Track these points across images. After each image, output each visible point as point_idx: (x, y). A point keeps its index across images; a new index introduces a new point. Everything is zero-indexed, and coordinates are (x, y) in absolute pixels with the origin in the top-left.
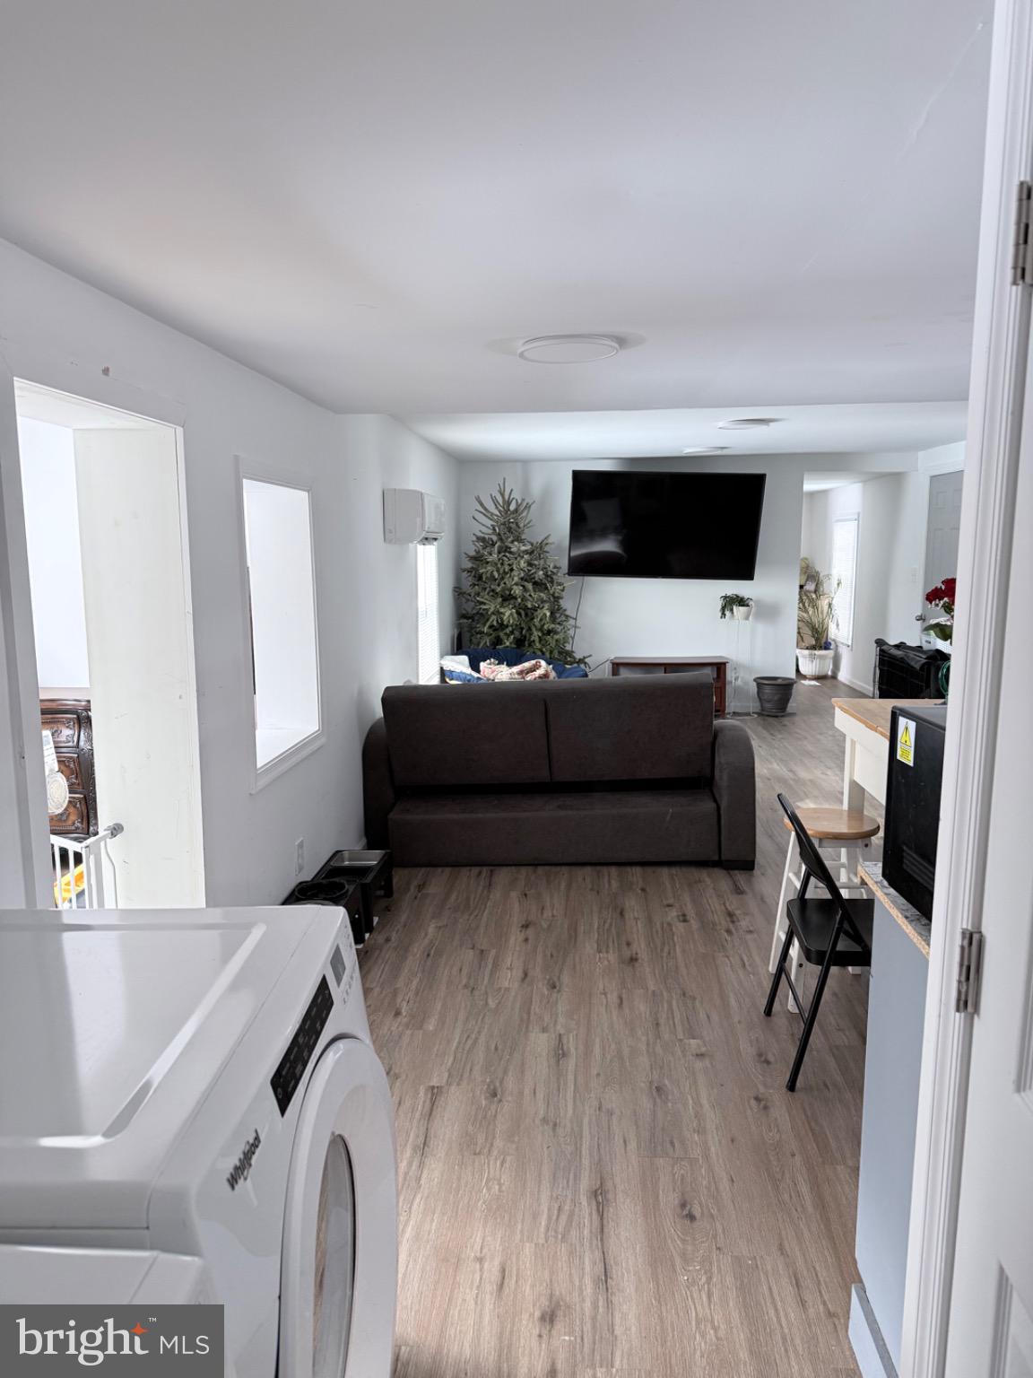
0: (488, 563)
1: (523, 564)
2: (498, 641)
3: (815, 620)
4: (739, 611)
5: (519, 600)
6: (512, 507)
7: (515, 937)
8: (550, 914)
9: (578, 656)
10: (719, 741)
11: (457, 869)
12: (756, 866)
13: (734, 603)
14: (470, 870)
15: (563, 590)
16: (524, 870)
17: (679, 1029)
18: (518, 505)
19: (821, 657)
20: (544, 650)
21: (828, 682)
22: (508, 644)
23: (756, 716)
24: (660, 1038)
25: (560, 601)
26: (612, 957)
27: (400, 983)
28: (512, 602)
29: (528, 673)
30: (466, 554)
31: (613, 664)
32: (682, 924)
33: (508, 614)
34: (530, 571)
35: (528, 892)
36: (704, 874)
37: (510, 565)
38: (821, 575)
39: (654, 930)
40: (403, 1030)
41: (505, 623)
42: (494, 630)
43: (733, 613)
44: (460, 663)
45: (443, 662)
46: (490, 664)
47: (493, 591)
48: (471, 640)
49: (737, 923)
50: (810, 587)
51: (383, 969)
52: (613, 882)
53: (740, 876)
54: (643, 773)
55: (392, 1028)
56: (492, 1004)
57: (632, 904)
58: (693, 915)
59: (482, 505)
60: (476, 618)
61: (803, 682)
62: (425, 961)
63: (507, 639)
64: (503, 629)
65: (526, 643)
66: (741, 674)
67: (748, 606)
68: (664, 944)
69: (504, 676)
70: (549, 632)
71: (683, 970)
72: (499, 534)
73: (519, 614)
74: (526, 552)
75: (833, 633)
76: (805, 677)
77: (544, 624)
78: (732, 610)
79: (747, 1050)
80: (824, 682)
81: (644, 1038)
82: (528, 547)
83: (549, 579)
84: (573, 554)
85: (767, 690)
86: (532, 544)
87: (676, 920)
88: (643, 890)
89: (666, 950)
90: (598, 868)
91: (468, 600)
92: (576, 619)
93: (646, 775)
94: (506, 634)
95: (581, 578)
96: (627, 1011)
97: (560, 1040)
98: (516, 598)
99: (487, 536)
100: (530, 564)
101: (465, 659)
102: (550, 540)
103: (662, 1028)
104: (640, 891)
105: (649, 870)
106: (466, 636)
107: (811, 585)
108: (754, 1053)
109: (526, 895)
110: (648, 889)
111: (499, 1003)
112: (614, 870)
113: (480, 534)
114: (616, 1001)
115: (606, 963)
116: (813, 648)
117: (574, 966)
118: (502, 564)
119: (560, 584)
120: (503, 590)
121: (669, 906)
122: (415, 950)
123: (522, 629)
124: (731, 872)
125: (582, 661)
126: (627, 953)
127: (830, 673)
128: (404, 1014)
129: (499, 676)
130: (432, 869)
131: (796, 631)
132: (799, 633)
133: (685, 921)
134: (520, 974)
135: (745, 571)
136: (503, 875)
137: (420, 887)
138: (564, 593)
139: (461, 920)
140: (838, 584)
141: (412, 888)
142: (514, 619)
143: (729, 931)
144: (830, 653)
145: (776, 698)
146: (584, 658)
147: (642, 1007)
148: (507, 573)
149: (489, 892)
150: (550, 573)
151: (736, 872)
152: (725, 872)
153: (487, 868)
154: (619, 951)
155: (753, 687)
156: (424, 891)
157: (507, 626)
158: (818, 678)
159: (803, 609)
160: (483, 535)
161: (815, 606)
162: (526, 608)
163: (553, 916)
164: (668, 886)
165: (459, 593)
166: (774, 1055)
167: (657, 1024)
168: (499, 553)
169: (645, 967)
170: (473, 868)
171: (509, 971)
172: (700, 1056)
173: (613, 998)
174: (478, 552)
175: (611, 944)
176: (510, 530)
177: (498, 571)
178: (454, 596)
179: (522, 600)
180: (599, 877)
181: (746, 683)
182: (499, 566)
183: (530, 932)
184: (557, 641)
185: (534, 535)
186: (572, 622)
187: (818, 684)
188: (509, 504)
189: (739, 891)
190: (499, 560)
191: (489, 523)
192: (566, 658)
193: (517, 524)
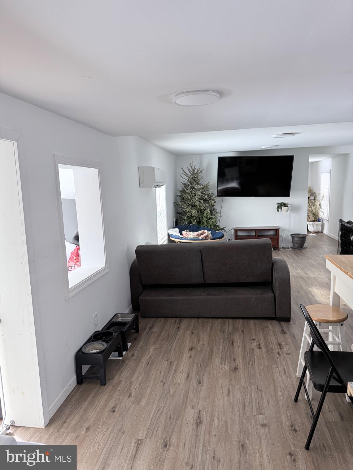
0: (186, 193)
1: (199, 193)
2: (191, 222)
3: (314, 211)
4: (284, 209)
5: (198, 207)
6: (195, 172)
7: (186, 355)
8: (202, 343)
9: (221, 227)
10: (274, 267)
11: (167, 319)
12: (291, 320)
13: (282, 206)
14: (172, 320)
15: (215, 202)
16: (193, 320)
17: (254, 408)
18: (198, 171)
19: (317, 225)
20: (208, 225)
21: (320, 234)
22: (194, 223)
23: (291, 249)
24: (245, 414)
25: (214, 206)
26: (227, 367)
27: (134, 379)
28: (196, 207)
29: (200, 235)
30: (178, 190)
31: (235, 230)
32: (258, 349)
33: (194, 212)
34: (202, 196)
35: (194, 332)
36: (269, 324)
37: (194, 194)
38: (316, 194)
39: (246, 352)
40: (131, 405)
41: (193, 216)
42: (189, 218)
43: (282, 209)
44: (175, 231)
45: (169, 231)
46: (186, 232)
47: (189, 203)
48: (181, 222)
49: (282, 349)
50: (312, 198)
51: (128, 371)
52: (230, 327)
53: (284, 324)
54: (243, 280)
55: (127, 404)
56: (171, 392)
57: (237, 339)
58: (264, 345)
59: (184, 171)
60: (183, 214)
61: (310, 234)
62: (147, 367)
63: (194, 222)
64: (192, 218)
65: (201, 223)
66: (285, 233)
67: (288, 206)
68: (250, 360)
69: (191, 237)
70: (210, 218)
71: (258, 375)
72: (191, 182)
73: (198, 212)
74: (201, 188)
75: (321, 215)
76: (310, 232)
77: (208, 215)
78: (281, 208)
79: (286, 423)
80: (318, 234)
81: (238, 414)
82: (201, 187)
83: (210, 198)
84: (218, 189)
85: (296, 239)
86: (203, 185)
87: (256, 347)
88: (243, 331)
89: (251, 363)
90: (224, 320)
91: (179, 207)
92: (220, 213)
93: (244, 281)
94: (193, 220)
95: (222, 198)
96: (231, 397)
97: (199, 414)
98: (197, 206)
99: (186, 183)
100: (202, 193)
101: (177, 230)
102: (210, 184)
103: (247, 408)
104: (241, 332)
105: (246, 321)
106: (179, 221)
107: (312, 197)
108: (289, 425)
109: (193, 333)
110: (244, 331)
111: (175, 391)
112: (231, 321)
113: (183, 182)
114: (227, 391)
115: (224, 370)
116: (314, 221)
117: (210, 371)
118: (192, 193)
119: (213, 200)
120: (192, 203)
121: (253, 340)
122: (143, 361)
123: (200, 217)
124: (280, 322)
125: (222, 229)
126: (233, 365)
127: (320, 231)
128: (133, 396)
129: (189, 237)
130: (157, 319)
131: (307, 215)
132: (308, 216)
133: (260, 348)
134: (186, 376)
135: (287, 193)
136: (185, 322)
137: (151, 328)
138: (215, 204)
139: (164, 345)
140: (323, 197)
141: (147, 329)
142: (196, 214)
143: (279, 354)
144: (320, 223)
145: (299, 242)
146: (224, 228)
147: (238, 395)
148: (193, 197)
149: (178, 331)
150: (210, 196)
151: (283, 322)
152: (277, 322)
153: (179, 319)
154: (230, 364)
155: (290, 238)
156: (152, 330)
157: (194, 217)
158: (316, 233)
159: (310, 206)
160: (184, 183)
161: (314, 206)
162: (201, 210)
163: (203, 344)
164: (253, 329)
165: (176, 204)
166: (299, 427)
167: (244, 406)
168: (190, 189)
169: (241, 373)
170: (173, 319)
171: (181, 374)
172: (264, 425)
173: (225, 390)
174: (183, 189)
175: (227, 360)
176: (194, 180)
177: (190, 196)
178: (174, 206)
179: (199, 207)
180: (224, 325)
181: (287, 236)
182: (190, 194)
183: (193, 352)
184: (213, 221)
185: (203, 182)
186: (218, 214)
187: (315, 235)
188: (194, 170)
189: (284, 333)
190: (190, 192)
191: (187, 178)
192: (217, 228)
193: (197, 178)
